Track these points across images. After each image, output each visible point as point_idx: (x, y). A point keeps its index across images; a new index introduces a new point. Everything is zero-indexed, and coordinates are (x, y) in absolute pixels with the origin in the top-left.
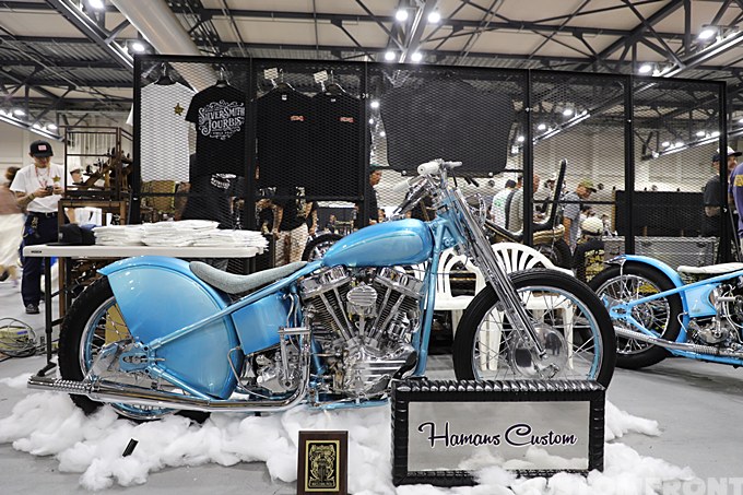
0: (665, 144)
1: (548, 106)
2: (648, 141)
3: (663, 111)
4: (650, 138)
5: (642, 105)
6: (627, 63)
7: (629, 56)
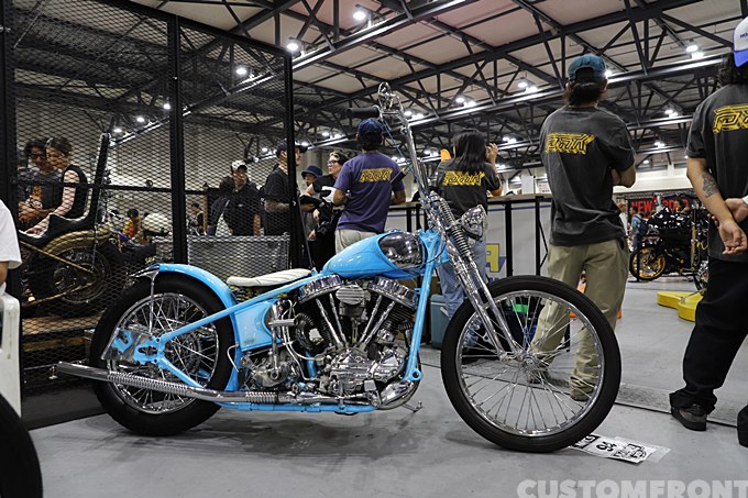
0: (265, 150)
1: (147, 98)
2: (250, 146)
3: (262, 118)
4: (251, 143)
5: (241, 110)
6: (226, 64)
7: (227, 56)
